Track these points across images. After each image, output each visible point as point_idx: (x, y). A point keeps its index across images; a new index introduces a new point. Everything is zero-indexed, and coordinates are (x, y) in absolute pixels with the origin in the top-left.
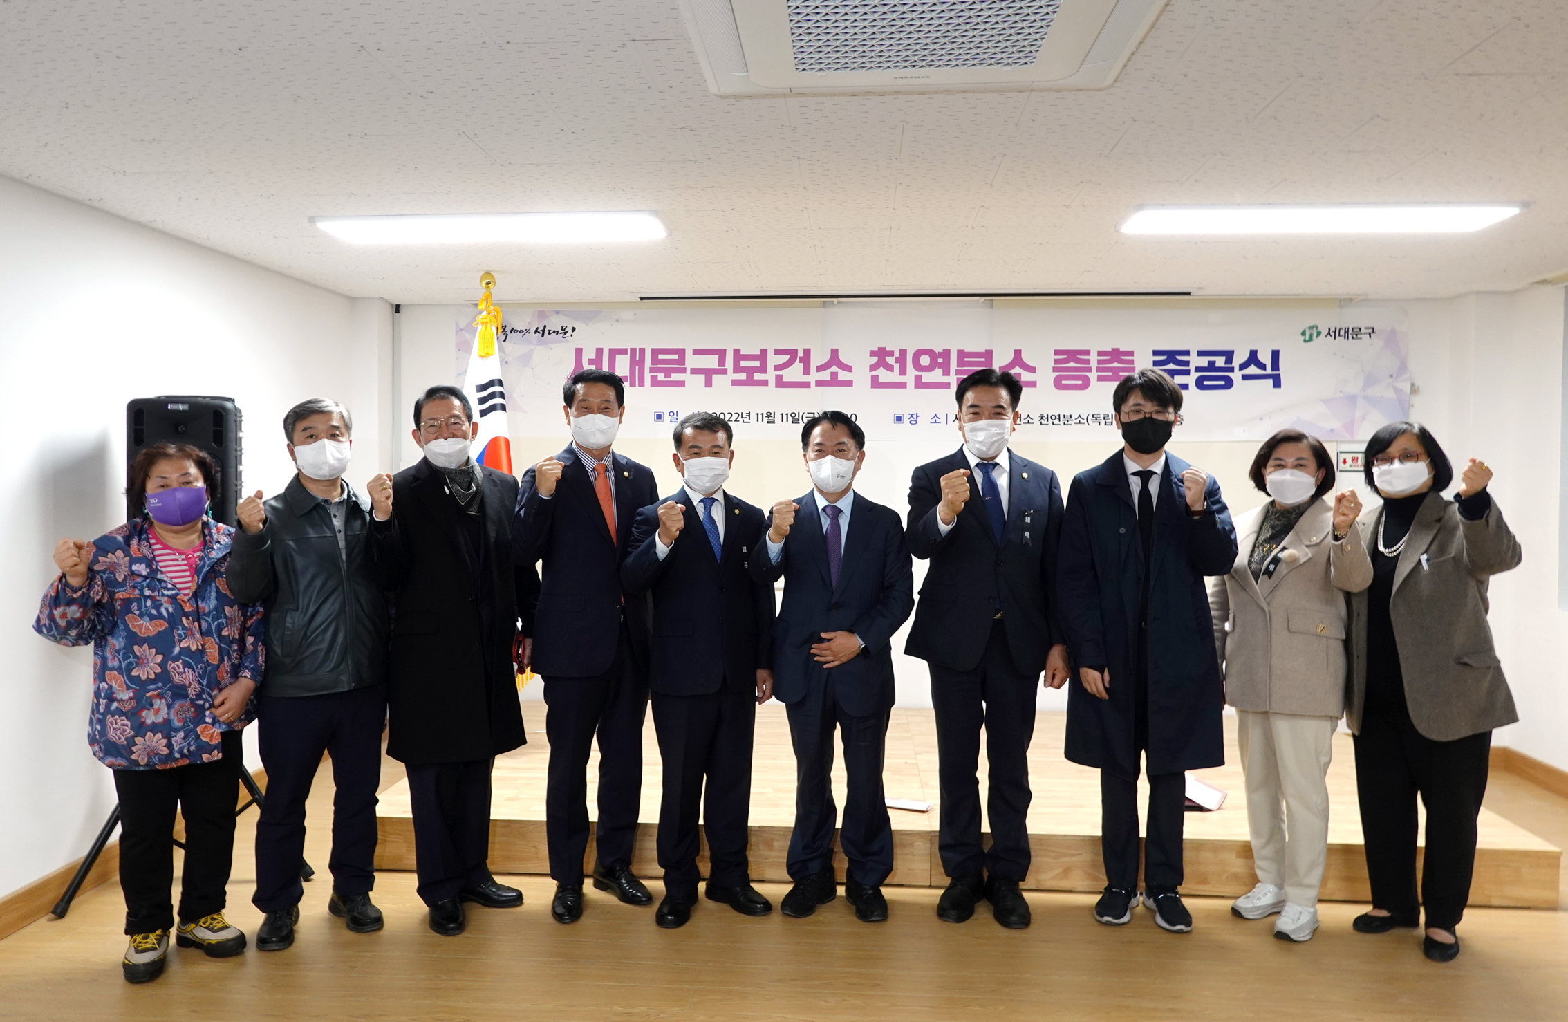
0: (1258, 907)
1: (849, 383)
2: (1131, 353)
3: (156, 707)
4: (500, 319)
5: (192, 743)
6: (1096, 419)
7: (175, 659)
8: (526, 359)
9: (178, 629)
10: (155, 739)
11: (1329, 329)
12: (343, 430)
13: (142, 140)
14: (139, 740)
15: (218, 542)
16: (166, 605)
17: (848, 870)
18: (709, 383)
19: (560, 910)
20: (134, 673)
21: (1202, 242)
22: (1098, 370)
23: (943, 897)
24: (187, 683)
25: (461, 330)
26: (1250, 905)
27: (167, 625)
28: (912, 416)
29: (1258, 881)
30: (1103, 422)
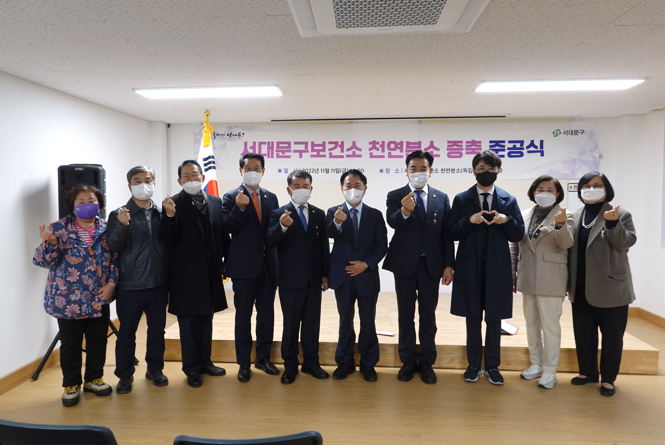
0: (531, 374)
1: (360, 156)
2: (480, 142)
3: (76, 293)
4: (212, 130)
5: (90, 309)
6: (465, 170)
7: (85, 274)
8: (223, 147)
9: (87, 262)
10: (75, 307)
11: (565, 131)
12: (151, 179)
13: (63, 58)
14: (68, 307)
15: (101, 227)
16: (82, 252)
17: (361, 360)
18: (301, 156)
19: (241, 377)
20: (68, 279)
21: (510, 95)
22: (466, 149)
23: (400, 371)
24: (89, 284)
25: (196, 134)
26: (528, 374)
27: (83, 260)
28: (387, 170)
29: (532, 364)
30: (468, 172)
